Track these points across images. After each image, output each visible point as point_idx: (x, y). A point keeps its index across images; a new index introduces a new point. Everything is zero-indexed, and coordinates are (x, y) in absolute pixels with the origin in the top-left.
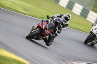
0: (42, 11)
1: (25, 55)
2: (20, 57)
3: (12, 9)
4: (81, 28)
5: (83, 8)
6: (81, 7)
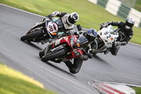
5: (122, 5)
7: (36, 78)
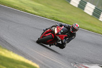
0: (52, 10)
1: (34, 58)
2: (29, 60)
3: (20, 9)
4: (93, 29)
5: (96, 8)
6: (93, 7)
7: (34, 61)
